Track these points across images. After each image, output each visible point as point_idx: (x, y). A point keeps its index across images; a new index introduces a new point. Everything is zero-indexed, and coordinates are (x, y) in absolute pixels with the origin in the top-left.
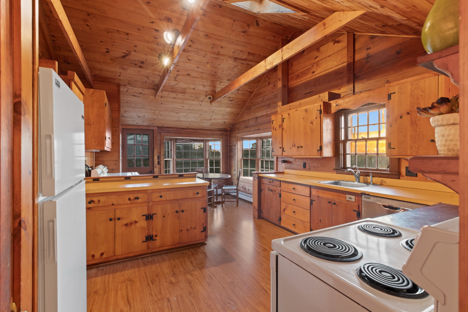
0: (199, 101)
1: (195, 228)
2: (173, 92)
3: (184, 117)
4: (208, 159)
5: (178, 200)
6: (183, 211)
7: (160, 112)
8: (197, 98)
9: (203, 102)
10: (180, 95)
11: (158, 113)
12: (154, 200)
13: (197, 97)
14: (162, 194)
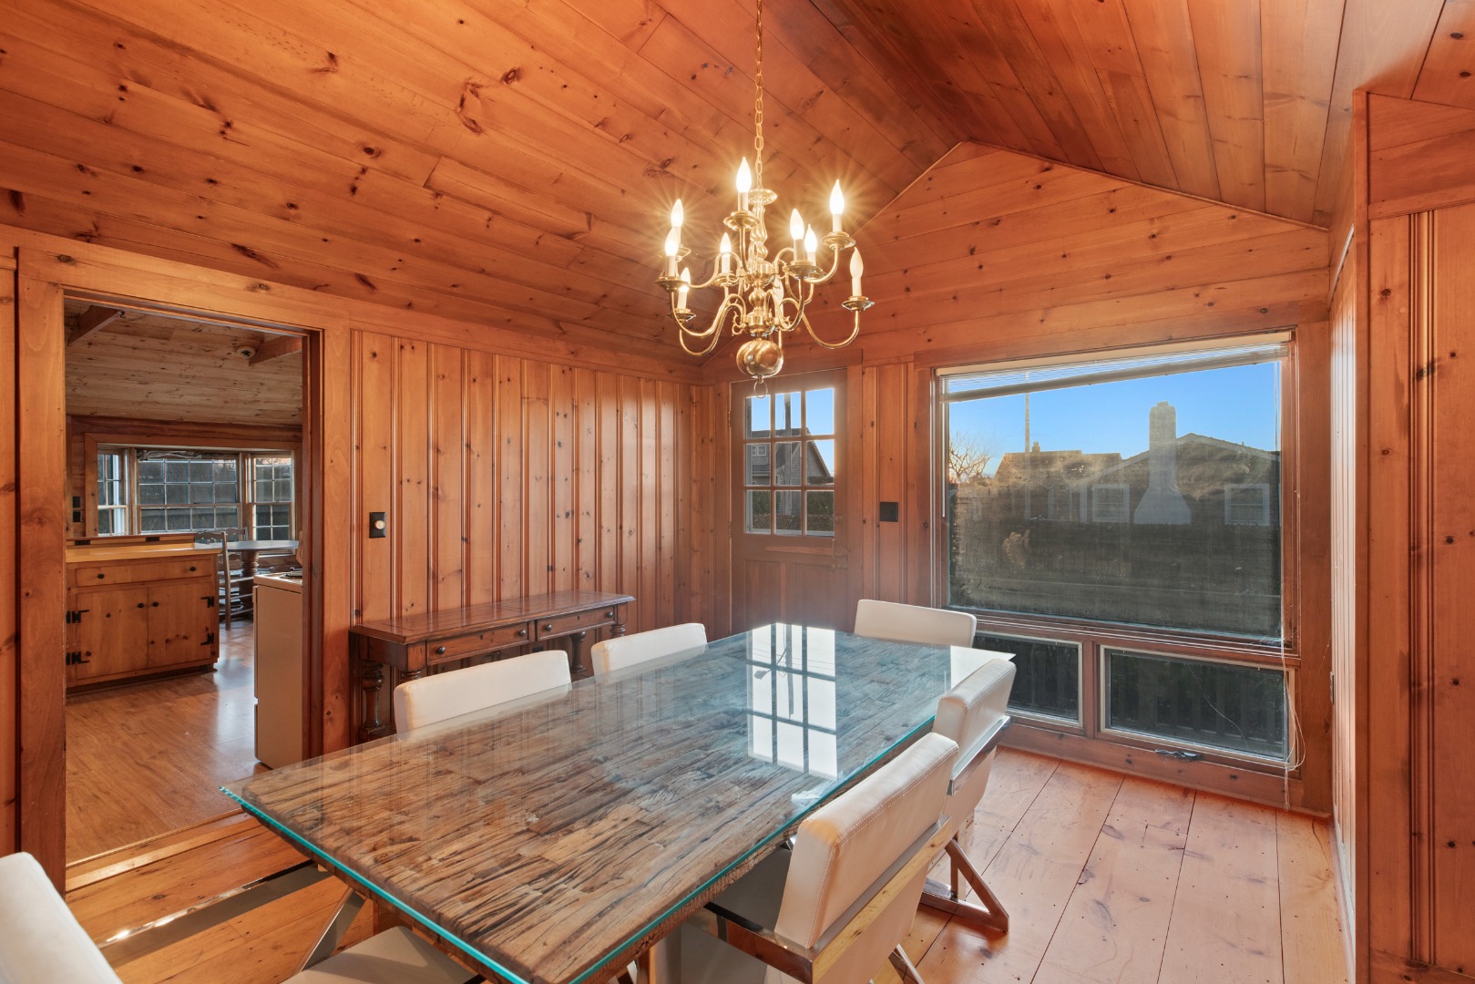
0: (213, 357)
1: (185, 638)
2: (129, 334)
3: (168, 392)
4: (253, 503)
5: (143, 583)
6: (156, 604)
7: (84, 379)
8: (209, 351)
9: (225, 362)
10: (155, 343)
11: (79, 382)
12: (84, 584)
13: (208, 349)
14: (103, 571)
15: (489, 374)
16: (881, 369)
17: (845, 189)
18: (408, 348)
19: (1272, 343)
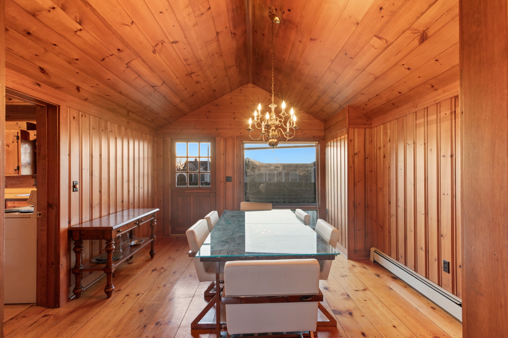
15: (106, 128)
16: (226, 140)
17: (294, 109)
18: (84, 116)
19: (314, 144)
